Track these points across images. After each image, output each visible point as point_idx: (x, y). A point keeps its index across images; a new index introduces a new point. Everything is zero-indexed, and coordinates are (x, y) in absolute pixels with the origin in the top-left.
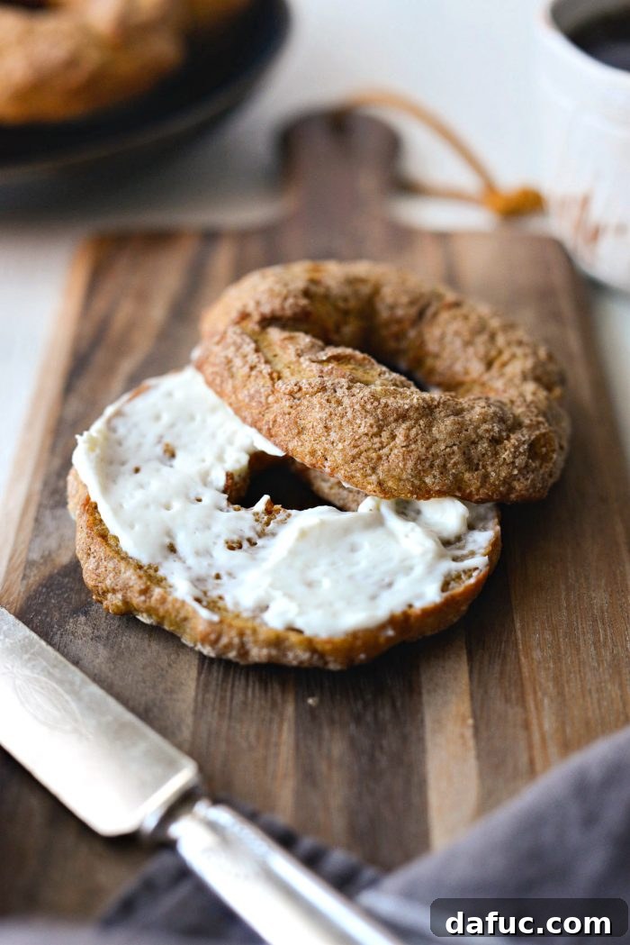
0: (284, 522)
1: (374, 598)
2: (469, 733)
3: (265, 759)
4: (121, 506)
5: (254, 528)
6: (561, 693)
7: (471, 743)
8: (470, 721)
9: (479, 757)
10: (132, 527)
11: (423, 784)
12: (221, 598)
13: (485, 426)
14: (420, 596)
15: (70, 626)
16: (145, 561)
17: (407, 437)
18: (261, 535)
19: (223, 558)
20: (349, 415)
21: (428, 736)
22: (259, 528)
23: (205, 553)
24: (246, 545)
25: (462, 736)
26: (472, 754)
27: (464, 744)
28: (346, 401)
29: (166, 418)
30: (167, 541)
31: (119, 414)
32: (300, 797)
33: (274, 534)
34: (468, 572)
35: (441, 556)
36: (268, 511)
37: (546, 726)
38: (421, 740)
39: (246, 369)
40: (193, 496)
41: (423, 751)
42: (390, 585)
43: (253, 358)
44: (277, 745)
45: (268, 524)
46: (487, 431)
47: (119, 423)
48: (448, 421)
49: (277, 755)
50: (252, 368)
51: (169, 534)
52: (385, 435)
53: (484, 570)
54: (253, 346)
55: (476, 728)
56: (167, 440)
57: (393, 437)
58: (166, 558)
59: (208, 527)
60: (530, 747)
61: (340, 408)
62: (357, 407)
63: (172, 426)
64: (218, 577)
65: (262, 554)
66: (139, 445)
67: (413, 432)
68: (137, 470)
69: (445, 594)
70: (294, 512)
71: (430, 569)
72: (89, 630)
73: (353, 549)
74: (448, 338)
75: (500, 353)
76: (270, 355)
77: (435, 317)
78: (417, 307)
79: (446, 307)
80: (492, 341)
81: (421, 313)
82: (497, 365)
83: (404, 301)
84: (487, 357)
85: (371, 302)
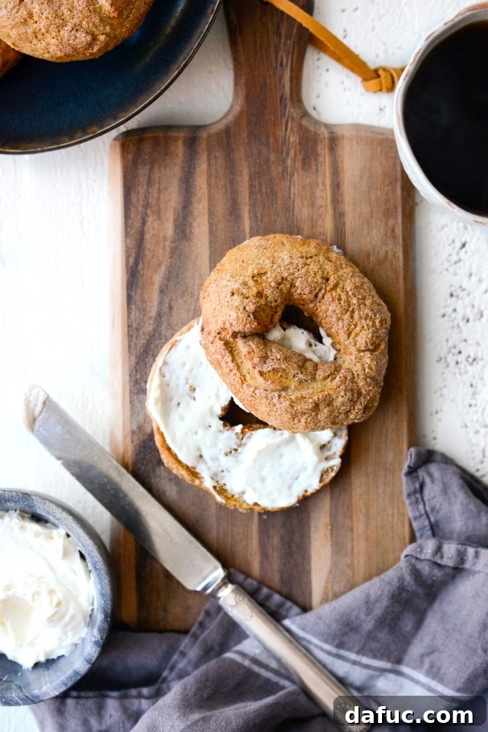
0: (249, 437)
1: (290, 487)
2: (328, 533)
3: (247, 545)
4: (175, 435)
5: (236, 444)
6: (368, 512)
7: (329, 538)
8: (329, 527)
9: (332, 545)
10: (181, 449)
11: (309, 558)
12: (225, 484)
13: (343, 408)
14: (310, 486)
15: (158, 473)
16: (190, 464)
17: (306, 422)
18: (240, 445)
19: (226, 462)
20: (279, 412)
21: (312, 535)
22: (238, 443)
23: (215, 459)
24: (233, 452)
25: (326, 535)
26: (329, 544)
27: (327, 539)
28: (278, 406)
29: (188, 366)
30: (198, 454)
31: (165, 363)
32: (261, 563)
33: (245, 444)
34: (332, 468)
35: (320, 461)
36: (242, 432)
37: (360, 530)
38: (309, 537)
39: (228, 370)
40: (207, 424)
41: (309, 543)
42: (297, 478)
43: (231, 365)
44: (251, 539)
45: (242, 439)
46: (344, 410)
47: (165, 369)
48: (326, 411)
49: (252, 544)
50: (231, 370)
51: (199, 450)
52: (296, 421)
53: (339, 466)
54: (230, 358)
55: (331, 530)
56: (190, 382)
57: (299, 421)
58: (198, 463)
59: (216, 445)
60: (352, 541)
61: (275, 408)
62: (283, 409)
63: (192, 370)
64: (223, 471)
65: (241, 457)
66: (178, 385)
67: (309, 419)
68: (179, 404)
69: (322, 484)
70: (254, 432)
71: (315, 469)
72: (166, 475)
73: (281, 456)
74: (329, 313)
75: (356, 326)
76: (239, 361)
77: (323, 297)
78: (314, 293)
79: (330, 291)
80: (352, 317)
81: (316, 296)
82: (353, 334)
83: (307, 290)
84: (348, 330)
85: (289, 292)
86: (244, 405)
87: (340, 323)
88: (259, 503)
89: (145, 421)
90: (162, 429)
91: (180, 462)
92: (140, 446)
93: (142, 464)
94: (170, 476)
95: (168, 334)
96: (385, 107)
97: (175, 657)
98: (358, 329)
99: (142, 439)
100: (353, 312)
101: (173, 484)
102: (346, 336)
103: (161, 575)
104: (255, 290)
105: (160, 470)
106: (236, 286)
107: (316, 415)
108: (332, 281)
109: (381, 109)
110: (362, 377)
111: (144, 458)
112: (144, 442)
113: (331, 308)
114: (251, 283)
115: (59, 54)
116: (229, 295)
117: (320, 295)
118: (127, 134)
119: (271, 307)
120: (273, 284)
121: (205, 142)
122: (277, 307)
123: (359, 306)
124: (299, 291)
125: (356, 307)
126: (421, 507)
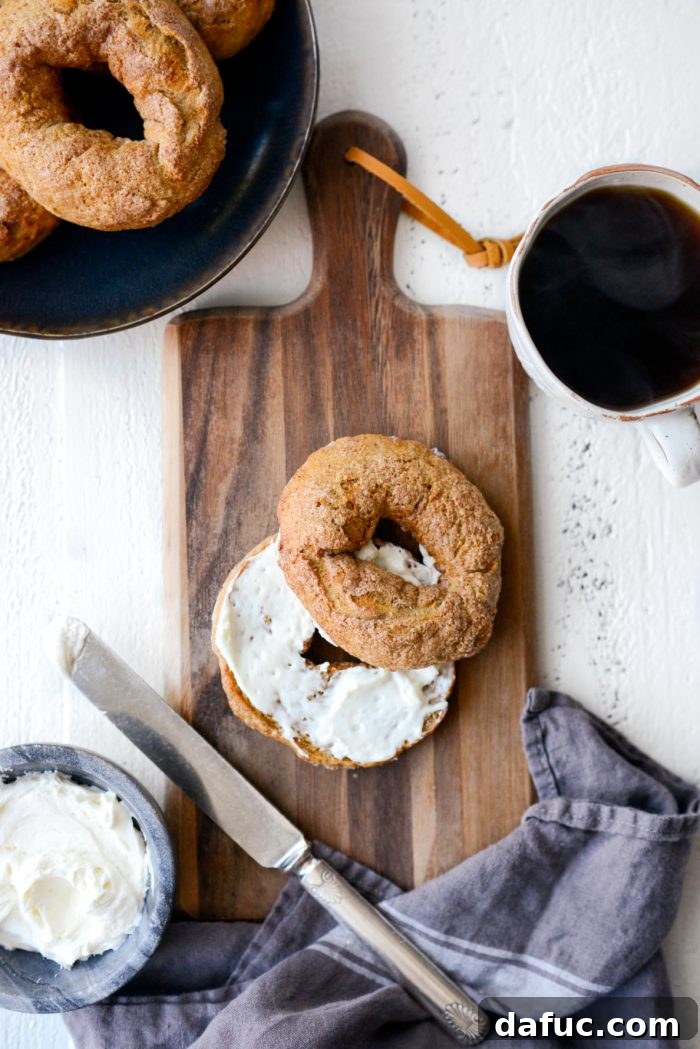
0: (337, 678)
1: (387, 737)
2: (433, 794)
3: (334, 812)
4: (247, 675)
5: (321, 685)
6: (479, 769)
7: (434, 800)
8: (434, 788)
9: (437, 810)
10: (255, 692)
11: (410, 826)
12: (308, 735)
13: (451, 639)
14: (411, 735)
15: (224, 724)
16: (265, 712)
17: (407, 657)
18: (326, 688)
19: (309, 708)
20: (375, 644)
21: (413, 797)
22: (324, 684)
23: (296, 704)
24: (318, 696)
25: (429, 797)
26: (434, 807)
27: (430, 802)
28: (374, 637)
29: (262, 592)
30: (276, 698)
31: (235, 589)
32: (352, 834)
33: (332, 686)
34: (436, 713)
35: (422, 706)
36: (329, 672)
37: (471, 790)
38: (409, 799)
39: (313, 595)
40: (286, 662)
41: (411, 807)
42: (395, 726)
43: (317, 589)
44: (339, 803)
45: (329, 680)
46: (451, 641)
47: (235, 597)
48: (430, 643)
49: (339, 810)
50: (317, 595)
51: (277, 693)
52: (395, 655)
53: (445, 711)
54: (316, 581)
55: (436, 791)
56: (266, 612)
57: (399, 655)
58: (276, 708)
59: (297, 687)
60: (462, 803)
61: (370, 640)
62: (380, 641)
63: (268, 597)
64: (305, 719)
65: (327, 701)
66: (250, 615)
67: (411, 653)
68: (252, 638)
69: (425, 733)
70: (343, 671)
71: (417, 714)
72: (234, 726)
73: (376, 699)
74: (431, 527)
75: (463, 542)
76: (326, 584)
77: (425, 508)
78: (414, 503)
79: (432, 500)
80: (459, 531)
81: (416, 506)
82: (461, 552)
83: (406, 500)
84: (455, 547)
85: (385, 502)
86: (331, 638)
87: (445, 539)
88: (350, 757)
89: (208, 661)
90: (232, 668)
91: (253, 709)
92: (203, 692)
93: (205, 714)
94: (240, 729)
95: (237, 555)
96: (491, 285)
97: (248, 951)
98: (466, 545)
99: (205, 684)
100: (460, 525)
101: (242, 738)
102: (452, 554)
103: (229, 851)
104: (344, 500)
105: (227, 720)
106: (322, 494)
107: (419, 648)
108: (435, 489)
109: (487, 288)
110: (472, 602)
111: (208, 707)
112: (207, 686)
113: (434, 521)
114: (340, 491)
115: (111, 221)
116: (314, 505)
117: (421, 505)
118: (186, 316)
119: (363, 519)
120: (366, 493)
121: (279, 326)
122: (370, 519)
123: (467, 517)
124: (396, 501)
125: (463, 520)
126: (544, 760)
